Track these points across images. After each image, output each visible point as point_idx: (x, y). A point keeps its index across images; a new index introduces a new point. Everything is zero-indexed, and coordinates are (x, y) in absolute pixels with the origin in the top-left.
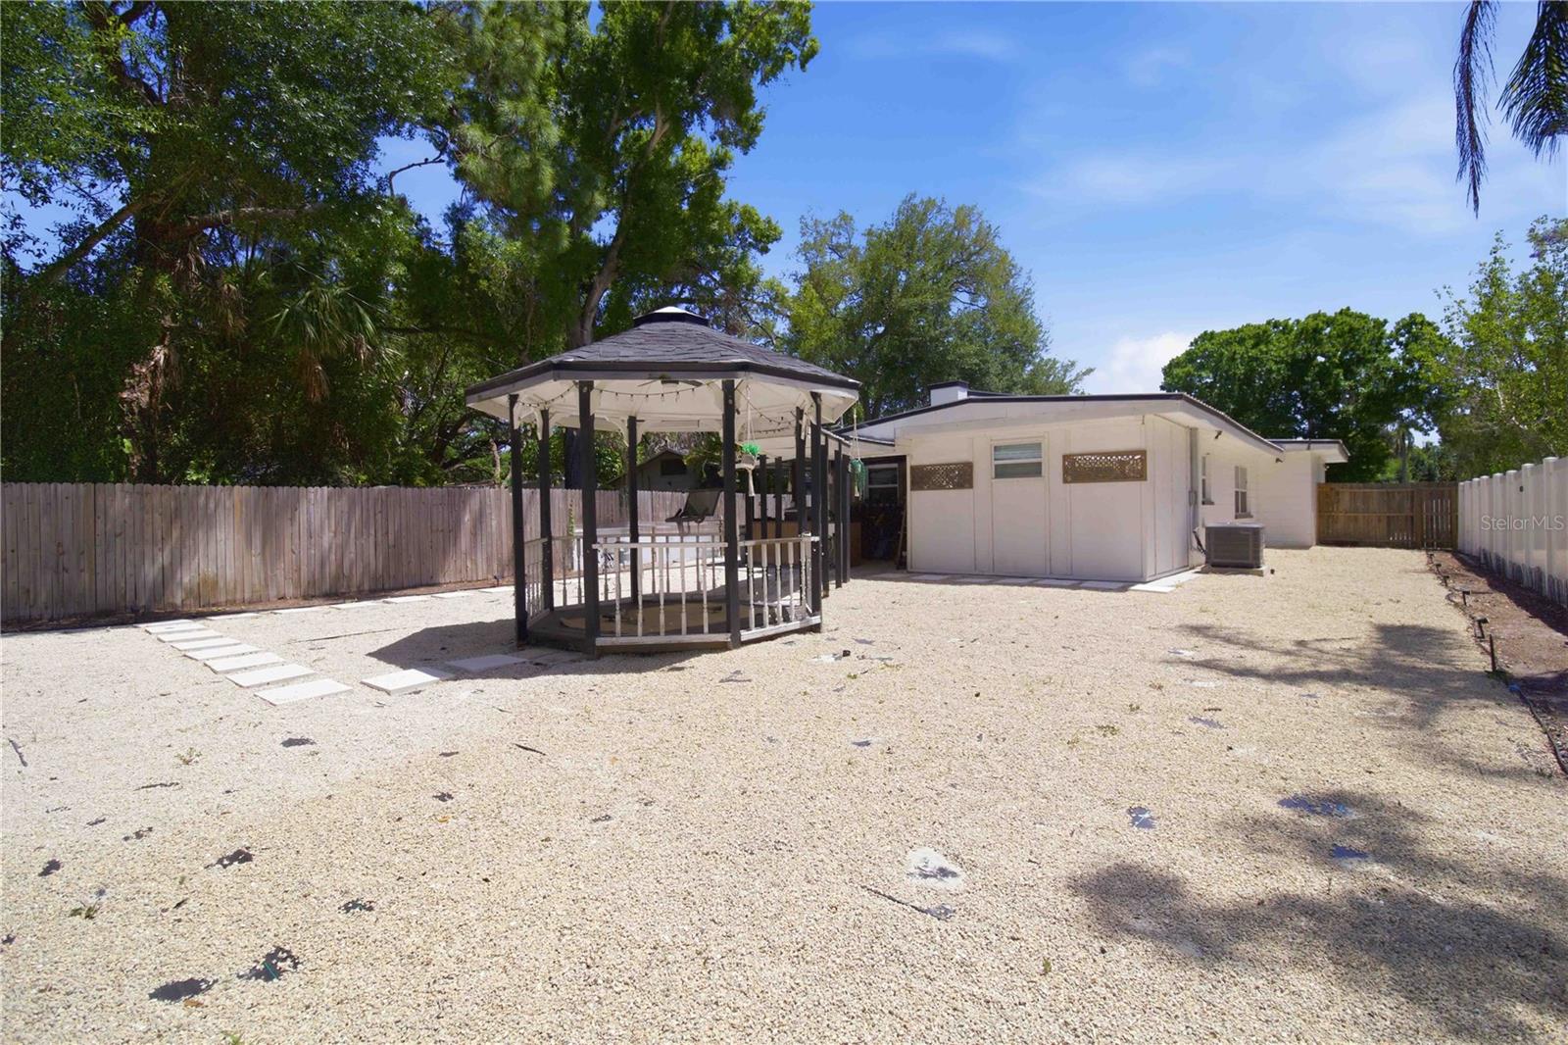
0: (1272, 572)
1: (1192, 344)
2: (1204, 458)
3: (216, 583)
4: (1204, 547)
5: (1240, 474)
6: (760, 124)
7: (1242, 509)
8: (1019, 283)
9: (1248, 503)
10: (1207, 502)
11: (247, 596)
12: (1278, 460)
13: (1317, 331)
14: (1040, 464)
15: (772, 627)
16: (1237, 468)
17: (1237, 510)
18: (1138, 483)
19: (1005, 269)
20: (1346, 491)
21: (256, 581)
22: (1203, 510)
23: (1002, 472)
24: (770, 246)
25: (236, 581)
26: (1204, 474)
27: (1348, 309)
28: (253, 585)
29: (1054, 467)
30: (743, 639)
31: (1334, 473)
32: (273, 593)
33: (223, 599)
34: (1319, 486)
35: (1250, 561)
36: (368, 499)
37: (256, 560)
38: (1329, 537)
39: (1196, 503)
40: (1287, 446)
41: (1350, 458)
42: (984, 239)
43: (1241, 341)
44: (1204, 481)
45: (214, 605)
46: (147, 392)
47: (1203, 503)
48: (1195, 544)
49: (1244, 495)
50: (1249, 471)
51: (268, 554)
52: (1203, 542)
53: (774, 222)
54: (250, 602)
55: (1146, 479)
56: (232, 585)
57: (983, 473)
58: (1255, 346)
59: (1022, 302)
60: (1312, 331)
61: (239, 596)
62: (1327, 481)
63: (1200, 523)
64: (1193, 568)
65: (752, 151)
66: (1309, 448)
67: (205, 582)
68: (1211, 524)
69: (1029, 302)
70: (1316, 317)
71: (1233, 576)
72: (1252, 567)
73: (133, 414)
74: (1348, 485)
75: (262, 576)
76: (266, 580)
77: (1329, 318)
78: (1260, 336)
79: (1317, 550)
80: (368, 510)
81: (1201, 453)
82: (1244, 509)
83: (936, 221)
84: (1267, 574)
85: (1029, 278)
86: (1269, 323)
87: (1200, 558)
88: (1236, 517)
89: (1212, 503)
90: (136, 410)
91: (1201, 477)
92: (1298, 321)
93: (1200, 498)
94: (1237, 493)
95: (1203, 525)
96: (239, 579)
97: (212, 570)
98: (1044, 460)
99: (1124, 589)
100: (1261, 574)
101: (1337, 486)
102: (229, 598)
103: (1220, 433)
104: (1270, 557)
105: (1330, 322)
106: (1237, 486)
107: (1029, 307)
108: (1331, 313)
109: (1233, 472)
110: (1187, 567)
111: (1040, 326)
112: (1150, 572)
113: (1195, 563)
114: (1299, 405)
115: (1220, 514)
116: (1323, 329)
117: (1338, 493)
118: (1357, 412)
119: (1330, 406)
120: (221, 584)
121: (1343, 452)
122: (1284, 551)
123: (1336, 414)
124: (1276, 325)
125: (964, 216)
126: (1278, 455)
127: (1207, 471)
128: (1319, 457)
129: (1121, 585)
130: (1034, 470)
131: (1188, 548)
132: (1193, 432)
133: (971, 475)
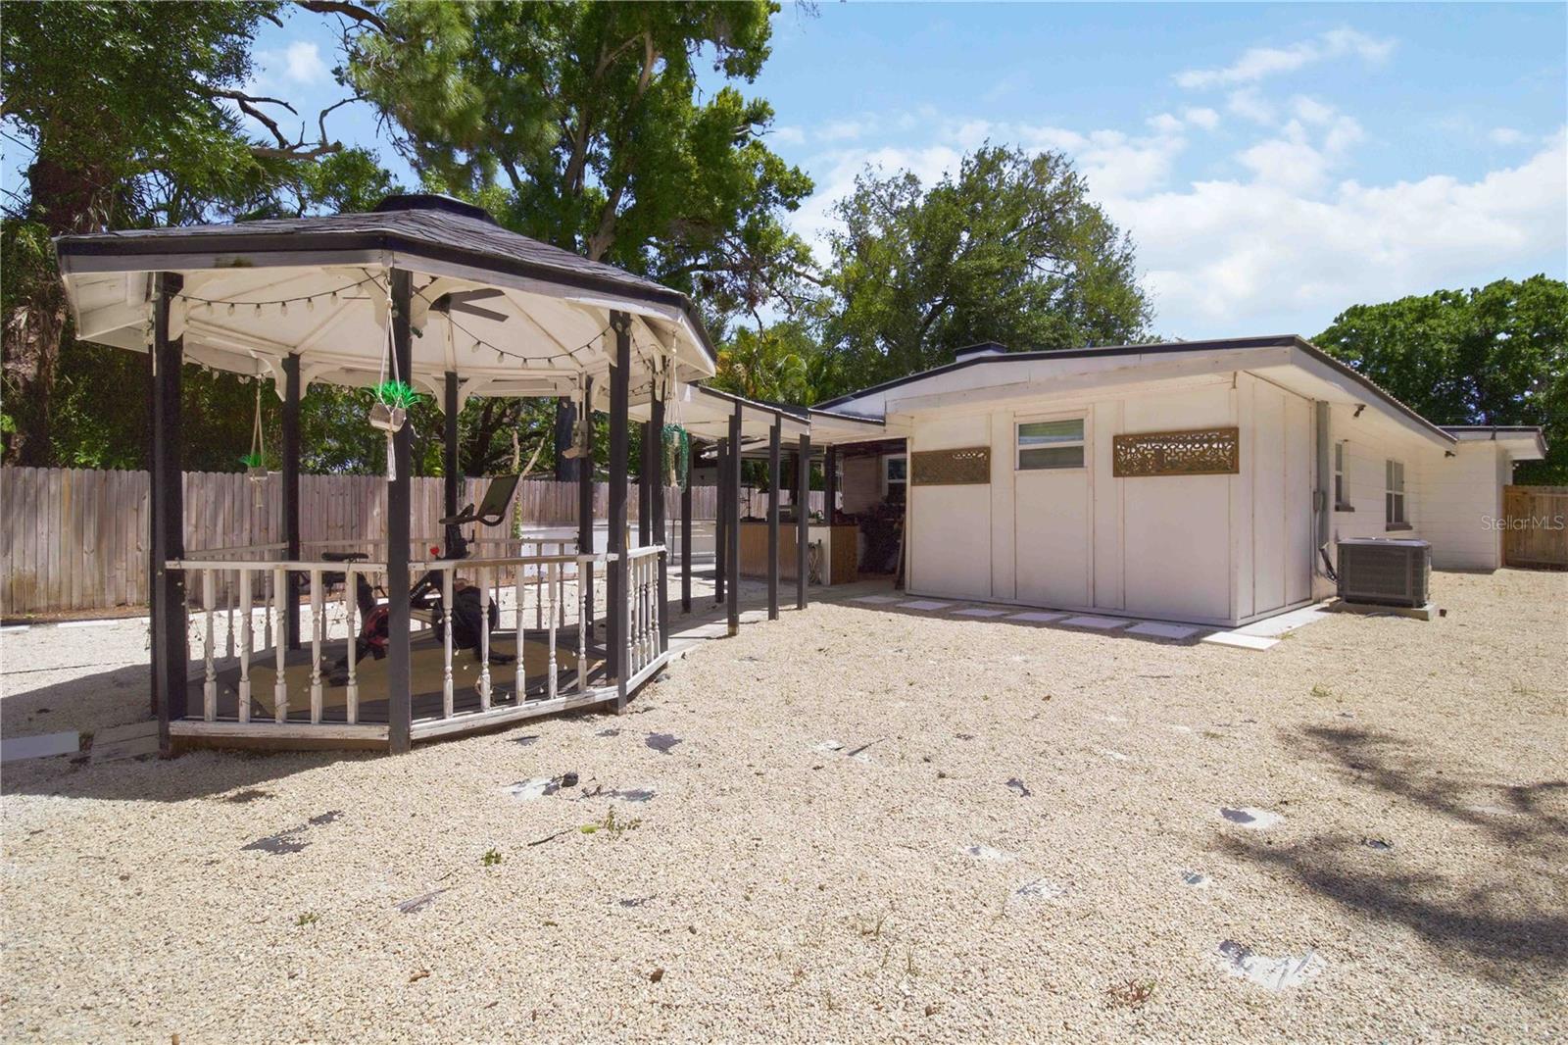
0: (1443, 613)
1: (1336, 321)
2: (1339, 448)
3: (34, 585)
4: (1336, 571)
5: (1394, 471)
6: (766, 44)
7: (1396, 516)
8: (1118, 245)
9: (1405, 510)
10: (1343, 506)
11: (76, 601)
12: (1448, 454)
13: (1502, 302)
14: (1080, 450)
15: (497, 710)
16: (1389, 463)
17: (1389, 519)
18: (1225, 477)
19: (1096, 228)
20: (1543, 495)
21: (88, 582)
22: (1336, 518)
23: (1029, 461)
24: (800, 202)
25: (61, 583)
26: (1339, 467)
27: (1543, 276)
28: (84, 589)
29: (1099, 452)
30: (414, 736)
31: (1525, 472)
32: (110, 598)
33: (42, 603)
34: (1506, 488)
35: (1408, 596)
36: (242, 488)
37: (89, 559)
38: (1519, 556)
39: (1325, 508)
40: (1462, 435)
41: (1548, 455)
42: (1070, 191)
43: (1401, 315)
44: (1338, 479)
45: (30, 611)
46: (35, 363)
47: (1337, 509)
48: (1322, 567)
49: (1399, 499)
50: (1408, 468)
51: (105, 551)
52: (1334, 565)
53: (803, 172)
54: (80, 609)
55: (1237, 472)
56: (56, 587)
57: (1003, 463)
58: (1420, 320)
59: (1119, 269)
60: (1494, 302)
61: (64, 601)
62: (1516, 481)
63: (1332, 536)
64: (1318, 602)
65: (757, 79)
66: (1493, 438)
67: (20, 583)
68: (1346, 540)
69: (1128, 269)
70: (1501, 284)
71: (1378, 619)
72: (1411, 606)
73: (17, 388)
74: (1549, 488)
75: (97, 576)
76: (101, 583)
77: (1516, 286)
78: (1424, 310)
79: (1502, 573)
80: (242, 501)
81: (1334, 439)
82: (1400, 517)
83: (1011, 173)
84: (1435, 617)
85: (1128, 241)
86: (1436, 293)
87: (1327, 587)
88: (1388, 529)
89: (1352, 510)
90: (21, 384)
91: (1333, 473)
92: (1475, 291)
93: (1332, 502)
94: (1389, 496)
95: (1337, 539)
96: (65, 580)
97: (30, 568)
98: (1086, 443)
99: (1192, 640)
100: (1424, 617)
101: (1533, 490)
102: (53, 602)
103: (1361, 408)
104: (1439, 585)
105: (1517, 291)
106: (1389, 487)
107: (1127, 275)
108: (1518, 281)
109: (1384, 469)
110: (1307, 600)
111: (1142, 297)
112: (1242, 609)
113: (1323, 593)
114: (1473, 393)
115: (1363, 525)
116: (1509, 301)
117: (1533, 499)
118: (1549, 401)
119: (1513, 394)
120: (42, 585)
121: (1540, 446)
122: (1457, 575)
123: (1523, 404)
124: (1445, 296)
125: (1042, 166)
126: (1450, 447)
127: (1344, 465)
128: (1507, 451)
129: (1190, 631)
130: (1073, 458)
131: (1310, 574)
132: (1321, 408)
133: (987, 463)
